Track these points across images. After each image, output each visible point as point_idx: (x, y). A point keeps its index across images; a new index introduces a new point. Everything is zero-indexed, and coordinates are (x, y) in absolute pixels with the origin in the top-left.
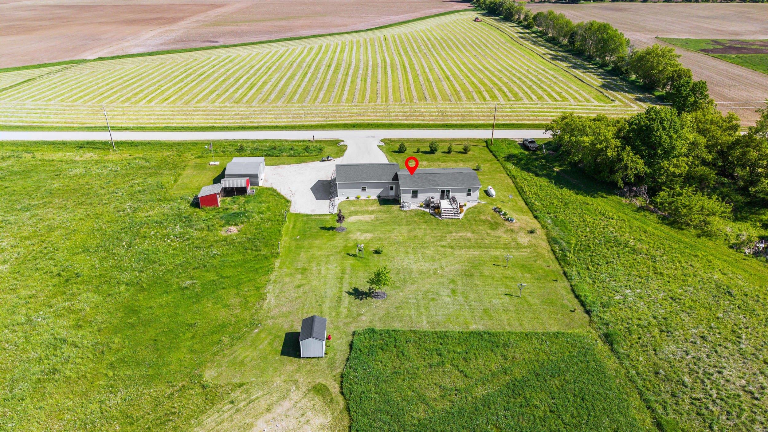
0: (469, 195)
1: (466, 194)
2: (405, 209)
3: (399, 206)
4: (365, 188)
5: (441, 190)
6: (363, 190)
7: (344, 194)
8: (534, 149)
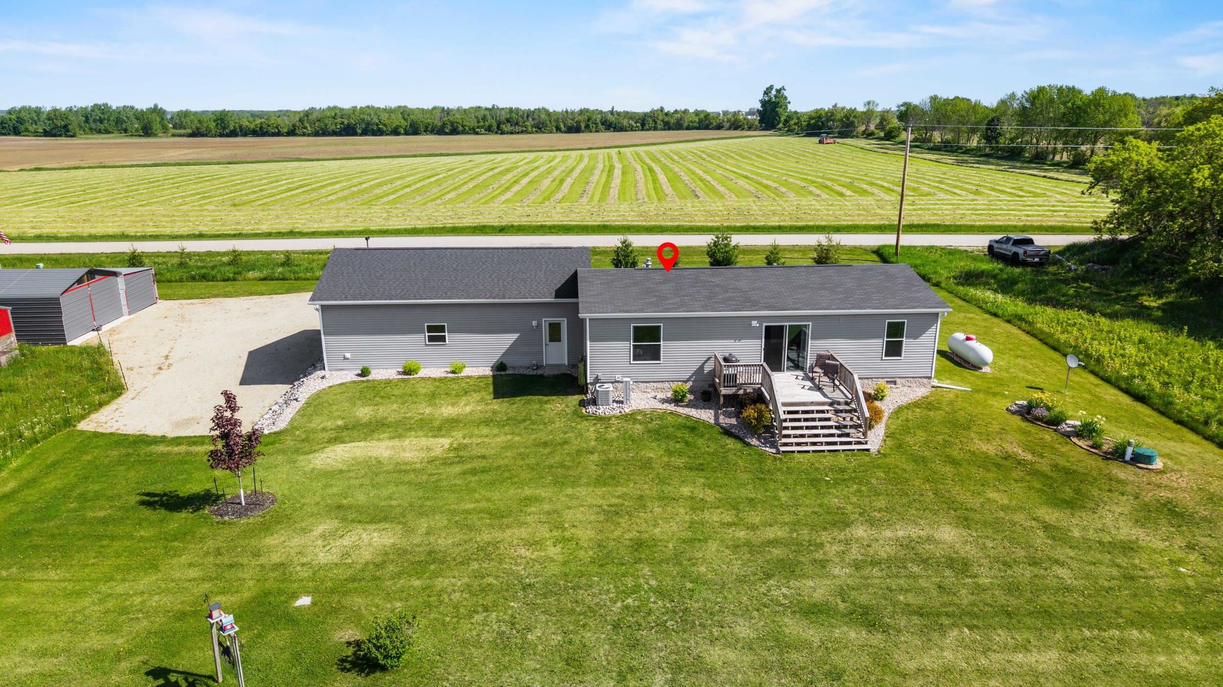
0: (893, 349)
1: (878, 344)
2: (601, 410)
3: (577, 398)
4: (441, 329)
5: (765, 324)
6: (431, 339)
7: (348, 355)
8: (1037, 260)
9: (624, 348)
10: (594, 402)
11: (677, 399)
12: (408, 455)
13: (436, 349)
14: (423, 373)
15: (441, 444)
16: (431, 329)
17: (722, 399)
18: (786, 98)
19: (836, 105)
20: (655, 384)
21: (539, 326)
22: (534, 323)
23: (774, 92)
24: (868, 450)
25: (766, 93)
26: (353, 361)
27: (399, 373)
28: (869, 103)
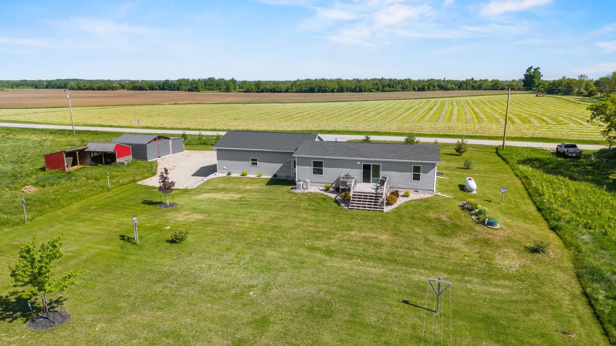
0: (416, 177)
1: (410, 175)
3: (291, 186)
4: (256, 160)
5: (363, 164)
6: (253, 164)
7: (225, 168)
8: (574, 155)
9: (310, 169)
10: (296, 188)
11: (327, 190)
12: (225, 198)
13: (254, 168)
14: (248, 176)
15: (238, 196)
16: (252, 160)
17: (340, 190)
18: (540, 73)
19: (564, 77)
20: (321, 184)
21: (290, 161)
22: (288, 160)
23: (532, 70)
24: (383, 211)
25: (527, 71)
26: (227, 170)
27: (241, 175)
28: (581, 76)
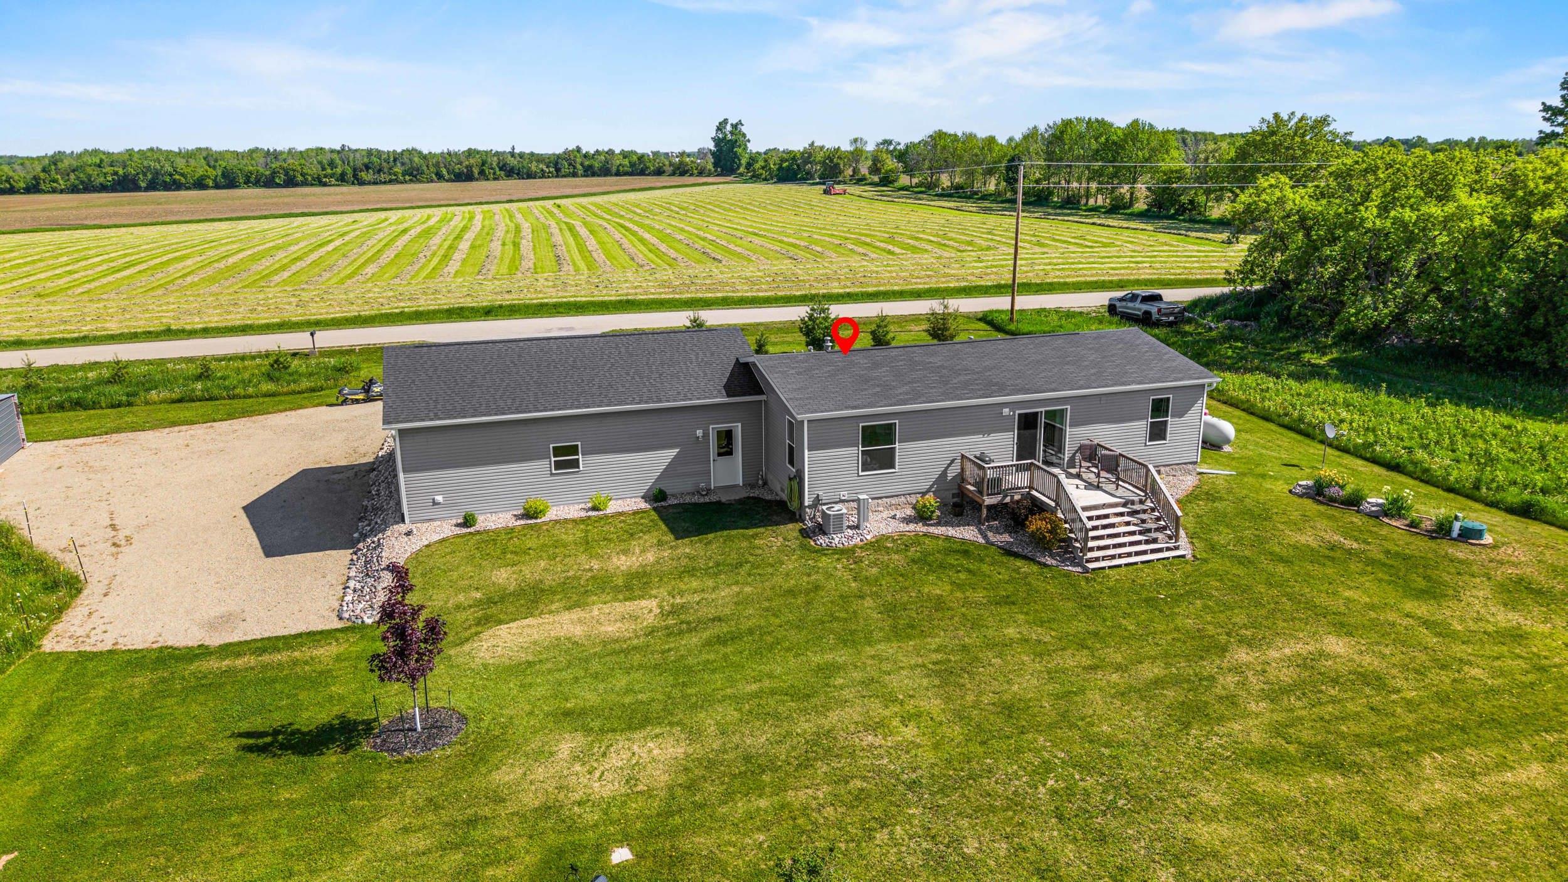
0: (1158, 432)
1: (1144, 426)
2: (837, 540)
4: (573, 450)
5: (1018, 412)
6: (559, 465)
7: (439, 498)
8: (1172, 318)
9: (852, 454)
10: (821, 530)
11: (922, 516)
12: (611, 629)
13: (566, 479)
14: (552, 514)
15: (648, 609)
16: (558, 451)
17: (985, 511)
18: (744, 135)
19: (813, 143)
20: (888, 500)
21: (706, 435)
22: (699, 433)
23: (729, 128)
24: (1183, 556)
25: (719, 129)
26: (449, 505)
27: (518, 517)
28: (856, 140)
